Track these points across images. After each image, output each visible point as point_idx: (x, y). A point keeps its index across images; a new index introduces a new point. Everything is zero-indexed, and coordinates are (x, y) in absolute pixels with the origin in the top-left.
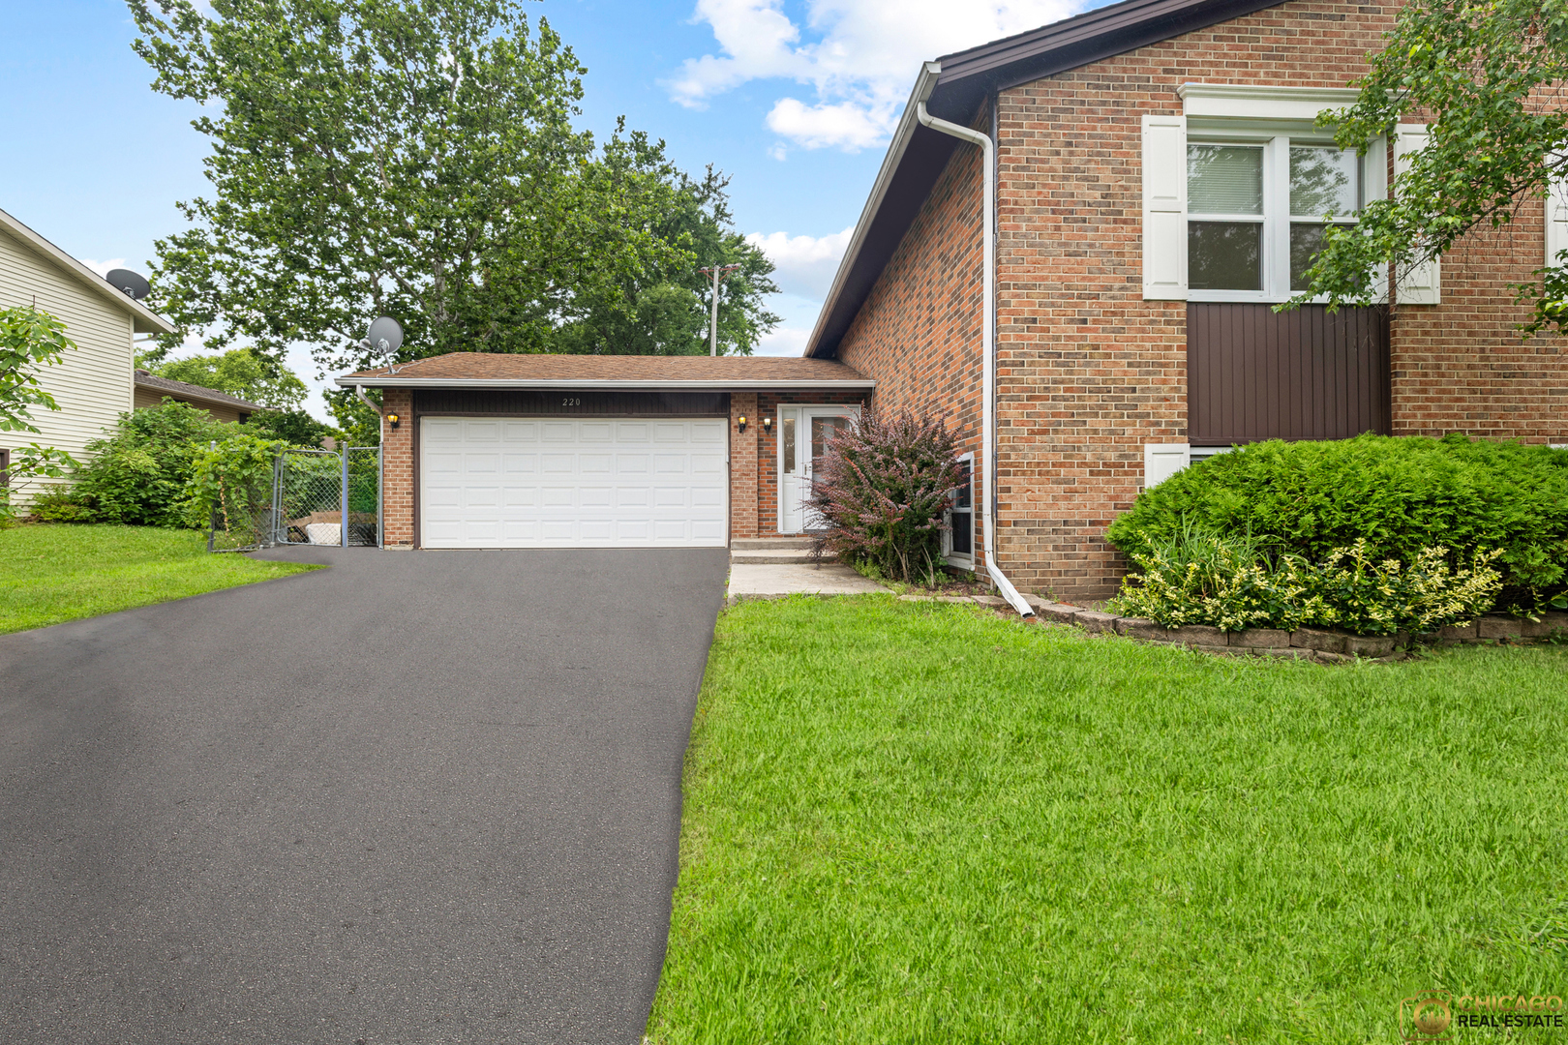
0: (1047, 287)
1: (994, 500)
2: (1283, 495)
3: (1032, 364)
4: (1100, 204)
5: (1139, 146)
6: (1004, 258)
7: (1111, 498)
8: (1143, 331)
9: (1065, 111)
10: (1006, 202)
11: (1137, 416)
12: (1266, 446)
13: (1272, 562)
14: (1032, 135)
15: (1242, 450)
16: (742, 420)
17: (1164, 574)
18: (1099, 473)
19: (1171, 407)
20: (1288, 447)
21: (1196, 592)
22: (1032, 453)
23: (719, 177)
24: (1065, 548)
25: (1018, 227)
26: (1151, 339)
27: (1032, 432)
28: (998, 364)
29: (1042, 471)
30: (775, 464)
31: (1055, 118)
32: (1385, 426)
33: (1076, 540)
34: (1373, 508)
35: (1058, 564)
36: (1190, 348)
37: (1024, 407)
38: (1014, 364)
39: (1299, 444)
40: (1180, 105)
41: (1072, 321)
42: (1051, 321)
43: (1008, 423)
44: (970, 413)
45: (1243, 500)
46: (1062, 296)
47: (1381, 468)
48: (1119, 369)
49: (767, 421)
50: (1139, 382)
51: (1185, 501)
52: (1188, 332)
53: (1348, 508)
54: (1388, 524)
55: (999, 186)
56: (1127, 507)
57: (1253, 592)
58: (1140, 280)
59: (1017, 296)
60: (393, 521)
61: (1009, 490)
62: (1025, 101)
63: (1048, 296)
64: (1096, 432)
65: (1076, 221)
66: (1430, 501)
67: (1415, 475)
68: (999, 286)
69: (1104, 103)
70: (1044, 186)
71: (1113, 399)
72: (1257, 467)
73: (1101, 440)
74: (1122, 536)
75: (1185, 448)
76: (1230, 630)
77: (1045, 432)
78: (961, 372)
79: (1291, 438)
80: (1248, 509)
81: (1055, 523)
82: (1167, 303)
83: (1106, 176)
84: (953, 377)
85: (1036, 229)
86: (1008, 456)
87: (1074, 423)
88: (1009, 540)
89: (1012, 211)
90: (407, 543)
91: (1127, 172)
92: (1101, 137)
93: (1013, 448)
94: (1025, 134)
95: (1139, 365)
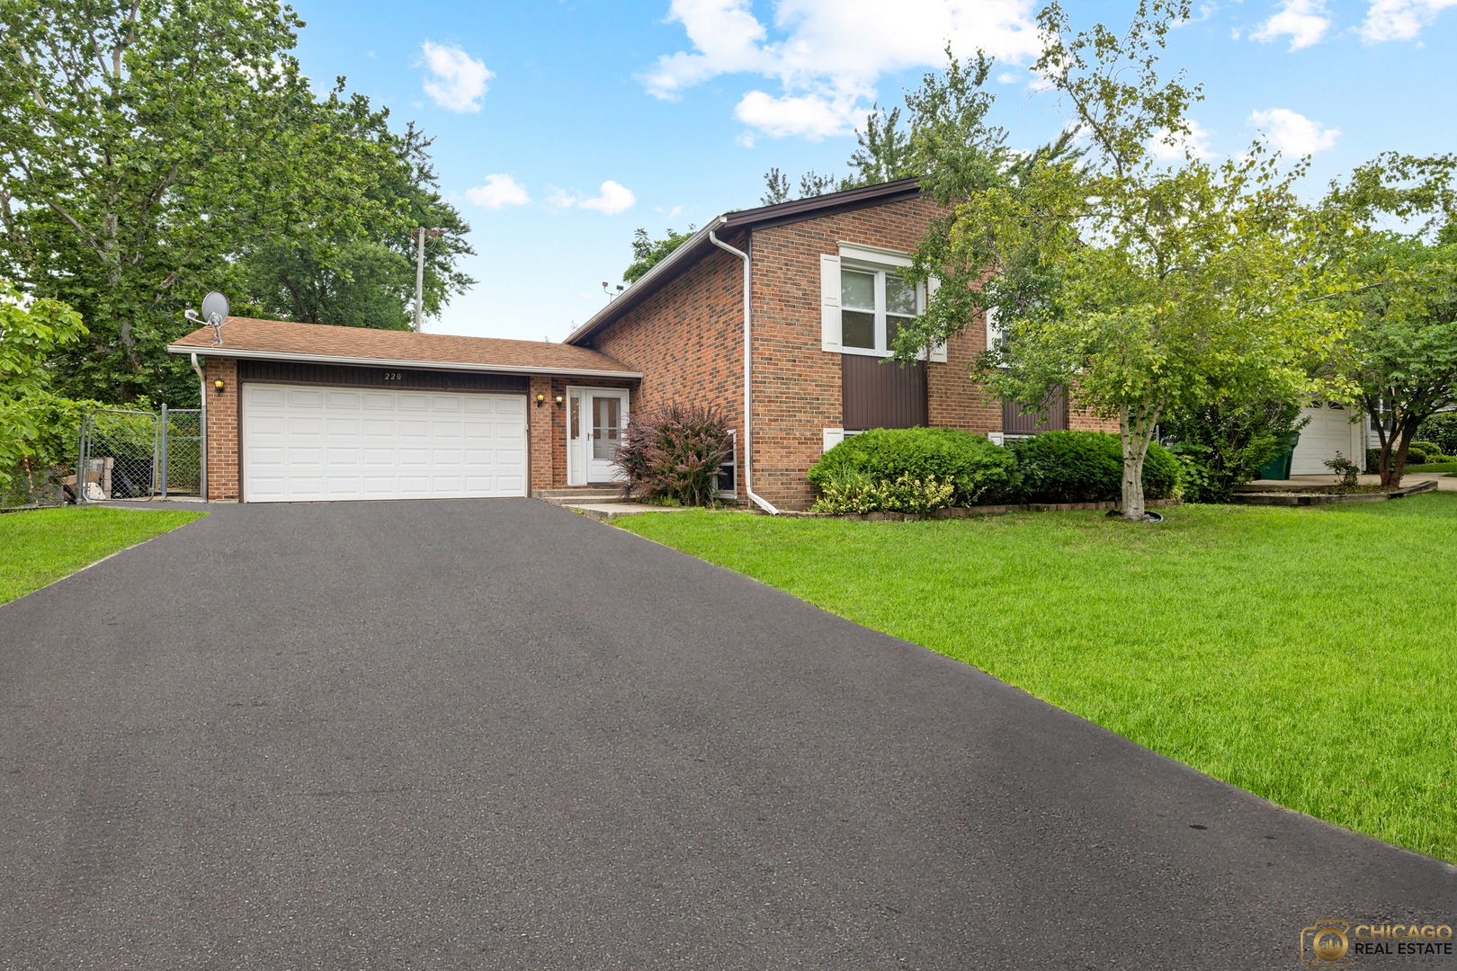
0: (777, 341)
1: (751, 457)
2: (882, 455)
3: (770, 383)
4: (801, 299)
5: (819, 270)
6: (755, 323)
7: (808, 457)
8: (822, 368)
9: (784, 246)
10: (757, 293)
11: (820, 413)
12: (876, 431)
13: (877, 481)
14: (768, 257)
15: (866, 432)
16: (541, 397)
17: (837, 490)
18: (802, 443)
19: (835, 409)
20: (885, 432)
21: (849, 498)
22: (770, 432)
23: (421, 136)
24: (786, 484)
25: (762, 307)
26: (826, 373)
27: (770, 420)
28: (753, 382)
29: (776, 442)
30: (564, 432)
31: (779, 250)
32: (925, 423)
33: (792, 479)
34: (913, 460)
35: (783, 492)
36: (844, 378)
37: (766, 406)
38: (761, 382)
39: (891, 430)
40: (838, 250)
41: (789, 361)
42: (779, 360)
43: (758, 415)
44: (734, 407)
45: (867, 457)
46: (784, 346)
47: (918, 443)
48: (811, 387)
49: (559, 399)
50: (820, 395)
51: (843, 457)
52: (842, 369)
53: (905, 460)
54: (919, 467)
55: (752, 283)
56: (817, 461)
57: (871, 496)
58: (820, 341)
59: (762, 345)
60: (219, 478)
61: (759, 452)
62: (765, 238)
63: (777, 346)
64: (800, 421)
65: (790, 306)
66: (932, 458)
67: (929, 446)
68: (753, 339)
69: (803, 244)
70: (775, 286)
71: (809, 403)
72: (872, 441)
73: (804, 426)
74: (815, 476)
75: (841, 430)
76: (863, 513)
77: (776, 420)
78: (726, 382)
79: (886, 428)
80: (869, 461)
81: (782, 470)
82: (833, 354)
83: (804, 284)
84: (719, 384)
85: (771, 309)
86: (758, 433)
87: (790, 416)
88: (759, 480)
89: (759, 298)
90: (232, 497)
91: (814, 282)
92: (802, 262)
93: (761, 429)
94: (766, 257)
95: (820, 386)
